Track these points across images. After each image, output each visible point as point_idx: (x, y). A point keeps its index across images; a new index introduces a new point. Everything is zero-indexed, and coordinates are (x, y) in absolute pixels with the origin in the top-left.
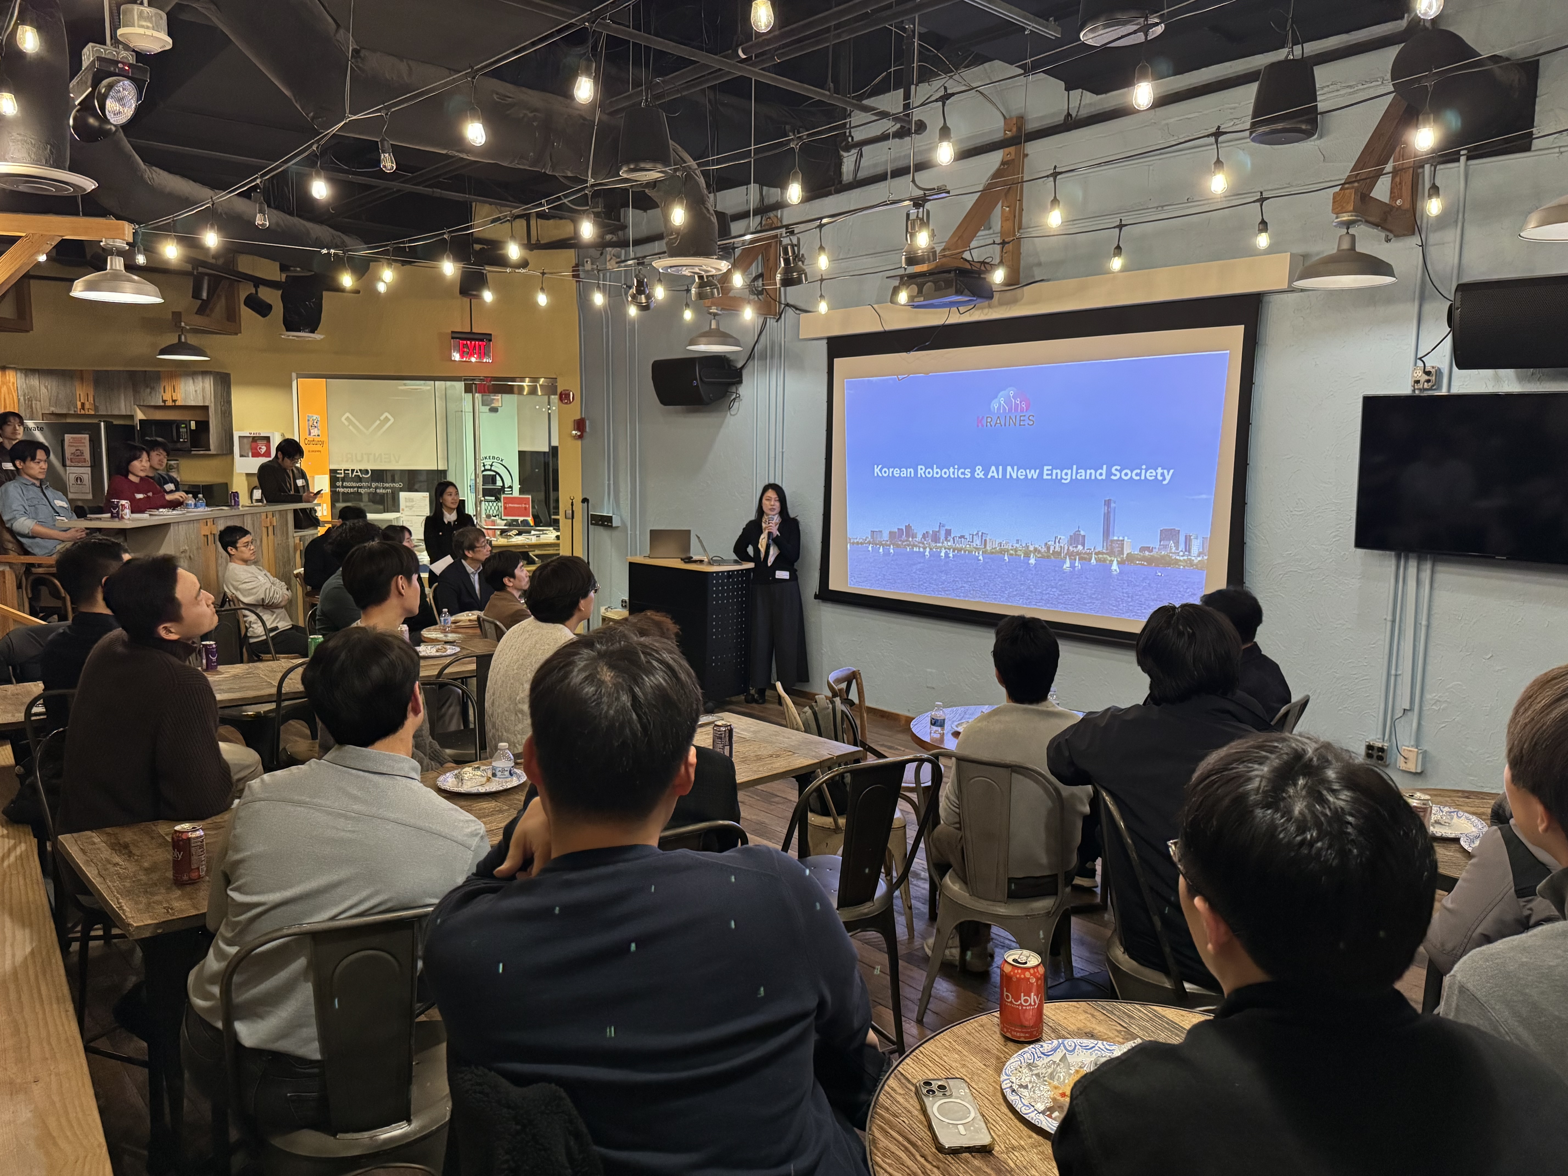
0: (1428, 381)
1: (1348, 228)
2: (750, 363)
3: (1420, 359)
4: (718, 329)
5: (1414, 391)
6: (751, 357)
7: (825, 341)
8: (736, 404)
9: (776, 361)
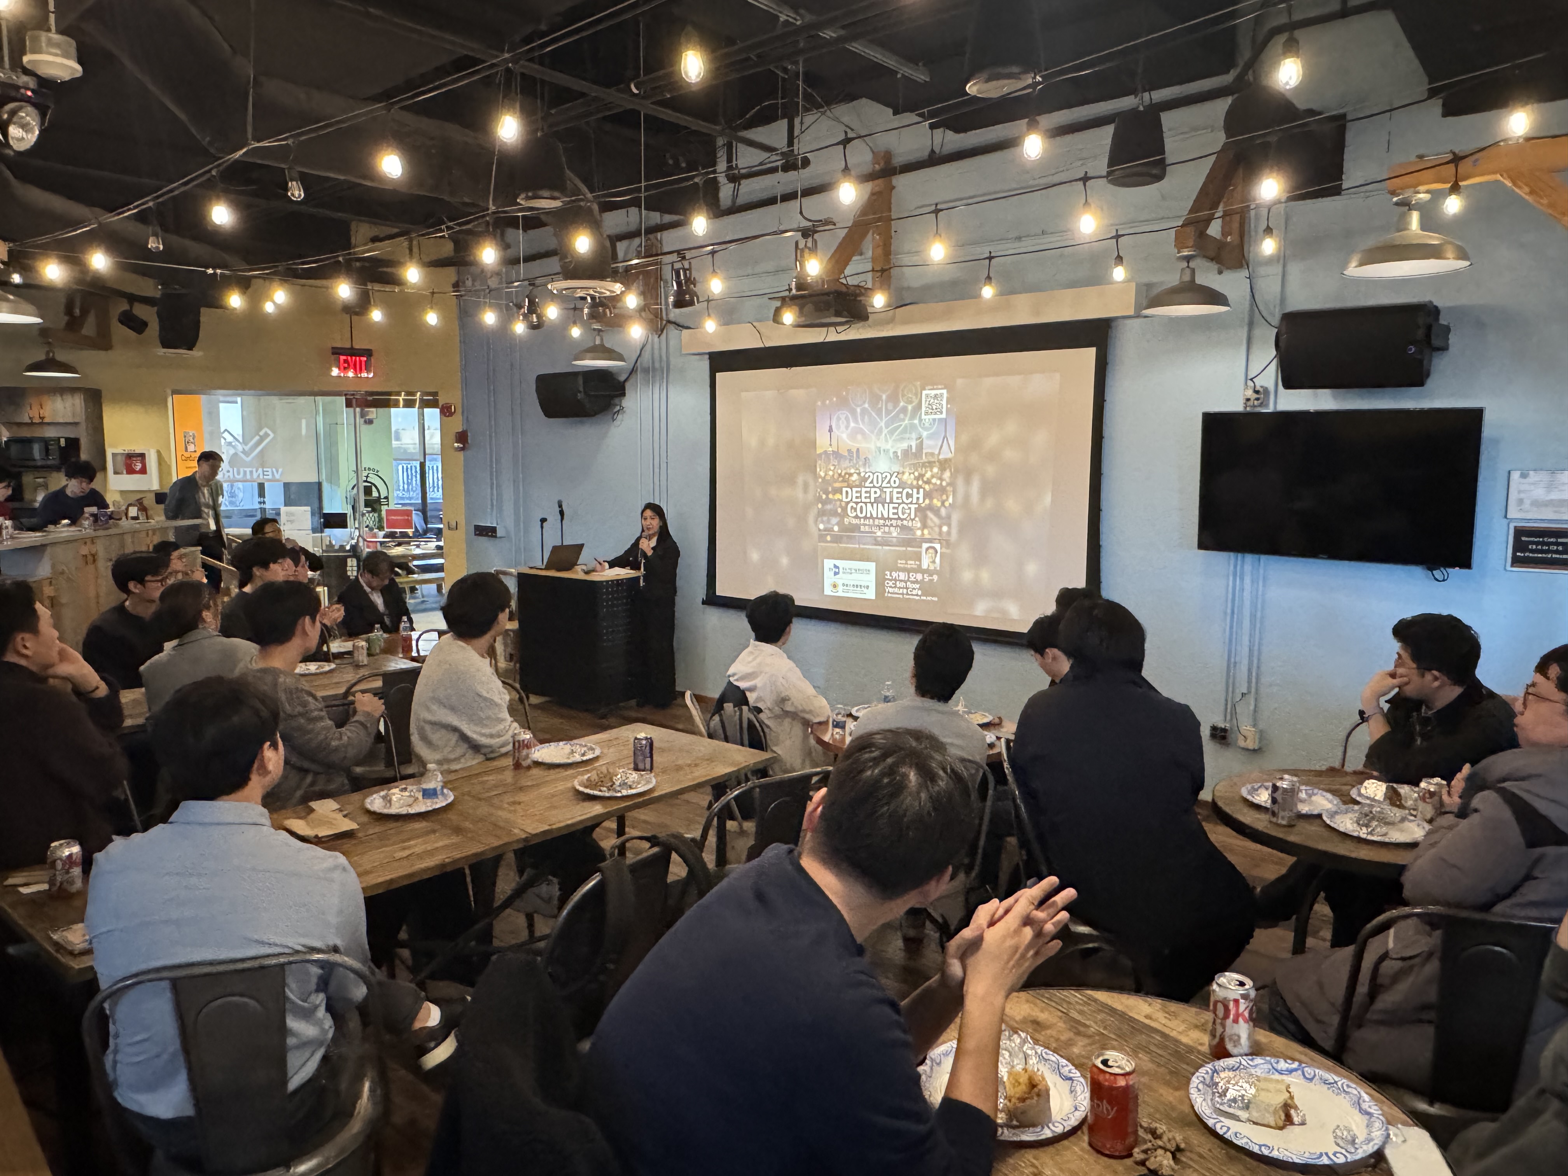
0: (1257, 399)
1: (1188, 262)
2: (633, 377)
3: (1251, 380)
4: (602, 345)
5: (1245, 408)
6: (633, 371)
7: (707, 356)
8: (620, 416)
9: (658, 377)
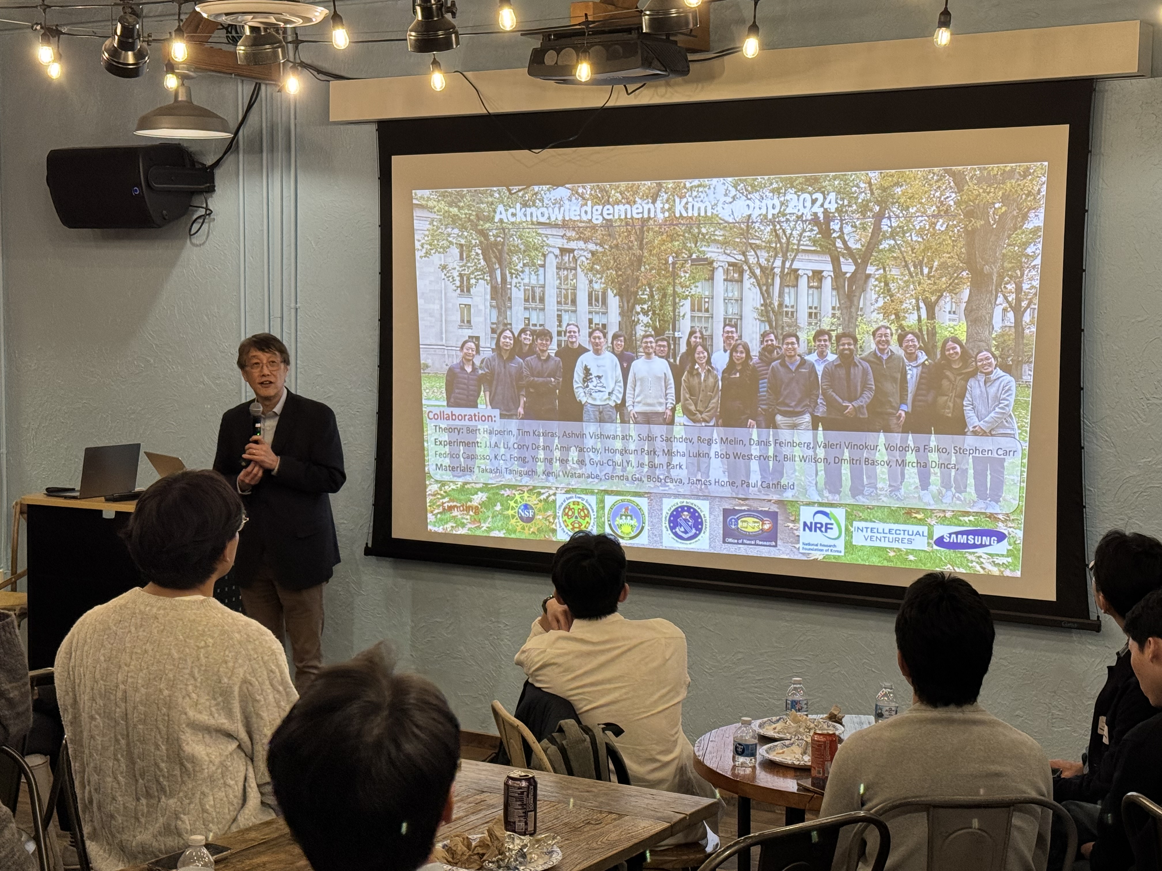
2: (230, 158)
4: (189, 102)
6: (231, 148)
7: (374, 127)
8: (205, 226)
9: (280, 156)
